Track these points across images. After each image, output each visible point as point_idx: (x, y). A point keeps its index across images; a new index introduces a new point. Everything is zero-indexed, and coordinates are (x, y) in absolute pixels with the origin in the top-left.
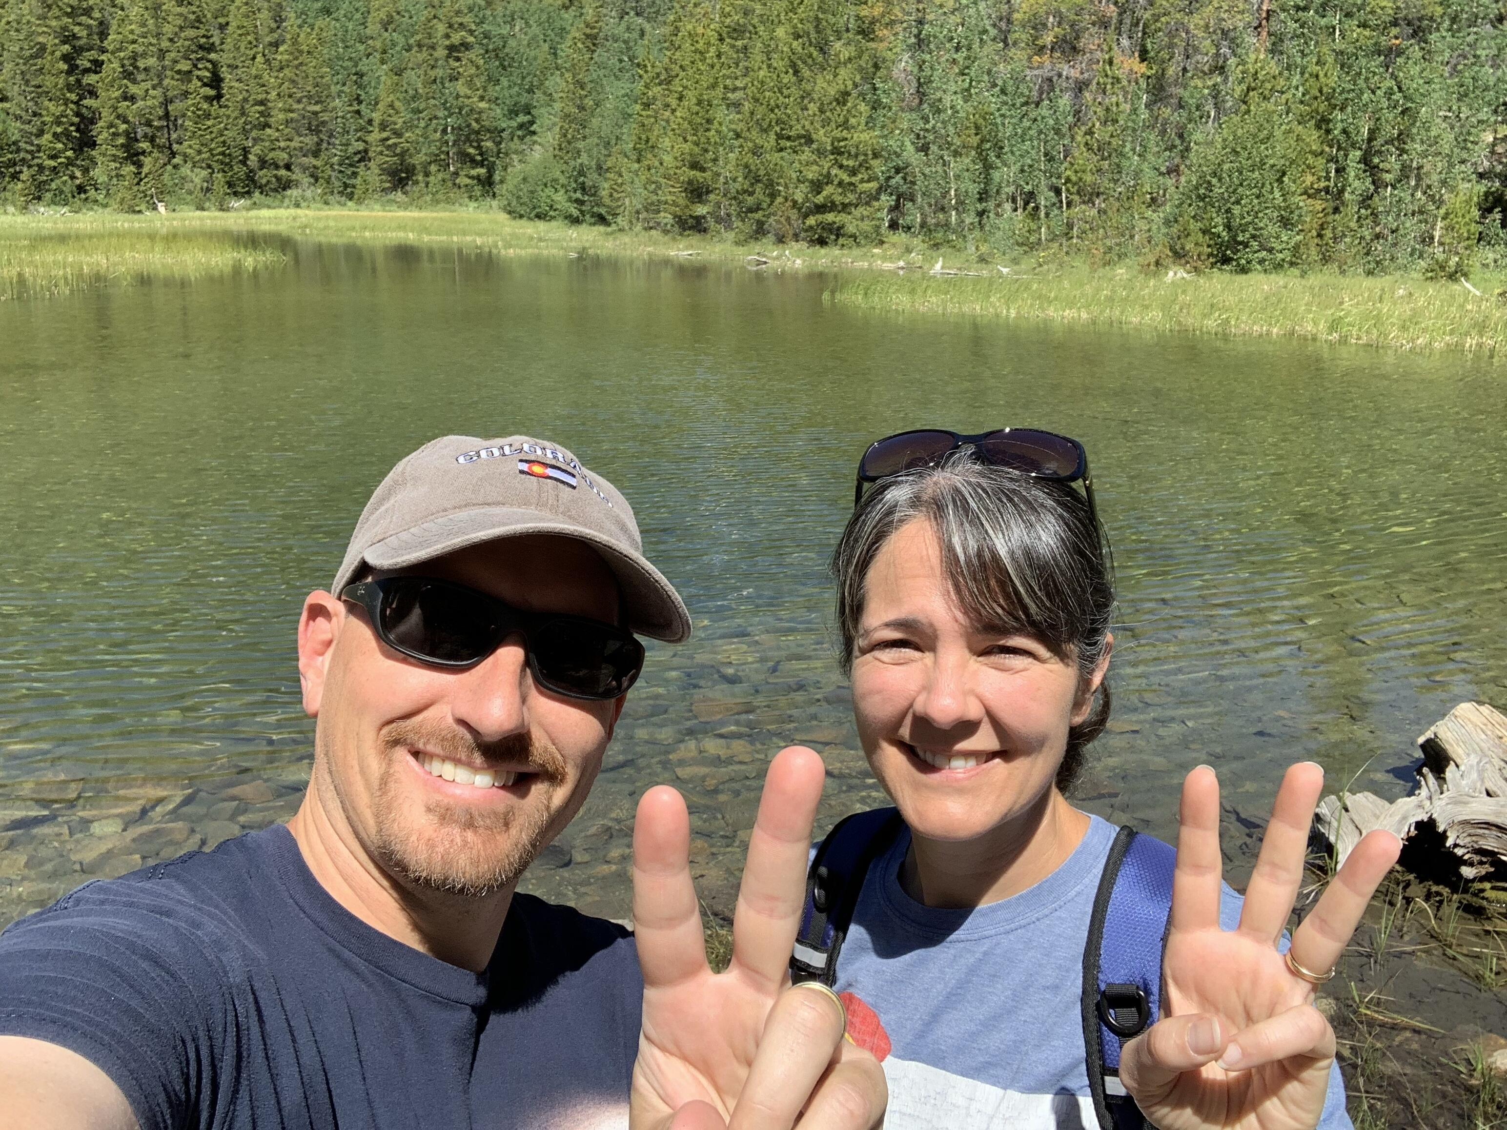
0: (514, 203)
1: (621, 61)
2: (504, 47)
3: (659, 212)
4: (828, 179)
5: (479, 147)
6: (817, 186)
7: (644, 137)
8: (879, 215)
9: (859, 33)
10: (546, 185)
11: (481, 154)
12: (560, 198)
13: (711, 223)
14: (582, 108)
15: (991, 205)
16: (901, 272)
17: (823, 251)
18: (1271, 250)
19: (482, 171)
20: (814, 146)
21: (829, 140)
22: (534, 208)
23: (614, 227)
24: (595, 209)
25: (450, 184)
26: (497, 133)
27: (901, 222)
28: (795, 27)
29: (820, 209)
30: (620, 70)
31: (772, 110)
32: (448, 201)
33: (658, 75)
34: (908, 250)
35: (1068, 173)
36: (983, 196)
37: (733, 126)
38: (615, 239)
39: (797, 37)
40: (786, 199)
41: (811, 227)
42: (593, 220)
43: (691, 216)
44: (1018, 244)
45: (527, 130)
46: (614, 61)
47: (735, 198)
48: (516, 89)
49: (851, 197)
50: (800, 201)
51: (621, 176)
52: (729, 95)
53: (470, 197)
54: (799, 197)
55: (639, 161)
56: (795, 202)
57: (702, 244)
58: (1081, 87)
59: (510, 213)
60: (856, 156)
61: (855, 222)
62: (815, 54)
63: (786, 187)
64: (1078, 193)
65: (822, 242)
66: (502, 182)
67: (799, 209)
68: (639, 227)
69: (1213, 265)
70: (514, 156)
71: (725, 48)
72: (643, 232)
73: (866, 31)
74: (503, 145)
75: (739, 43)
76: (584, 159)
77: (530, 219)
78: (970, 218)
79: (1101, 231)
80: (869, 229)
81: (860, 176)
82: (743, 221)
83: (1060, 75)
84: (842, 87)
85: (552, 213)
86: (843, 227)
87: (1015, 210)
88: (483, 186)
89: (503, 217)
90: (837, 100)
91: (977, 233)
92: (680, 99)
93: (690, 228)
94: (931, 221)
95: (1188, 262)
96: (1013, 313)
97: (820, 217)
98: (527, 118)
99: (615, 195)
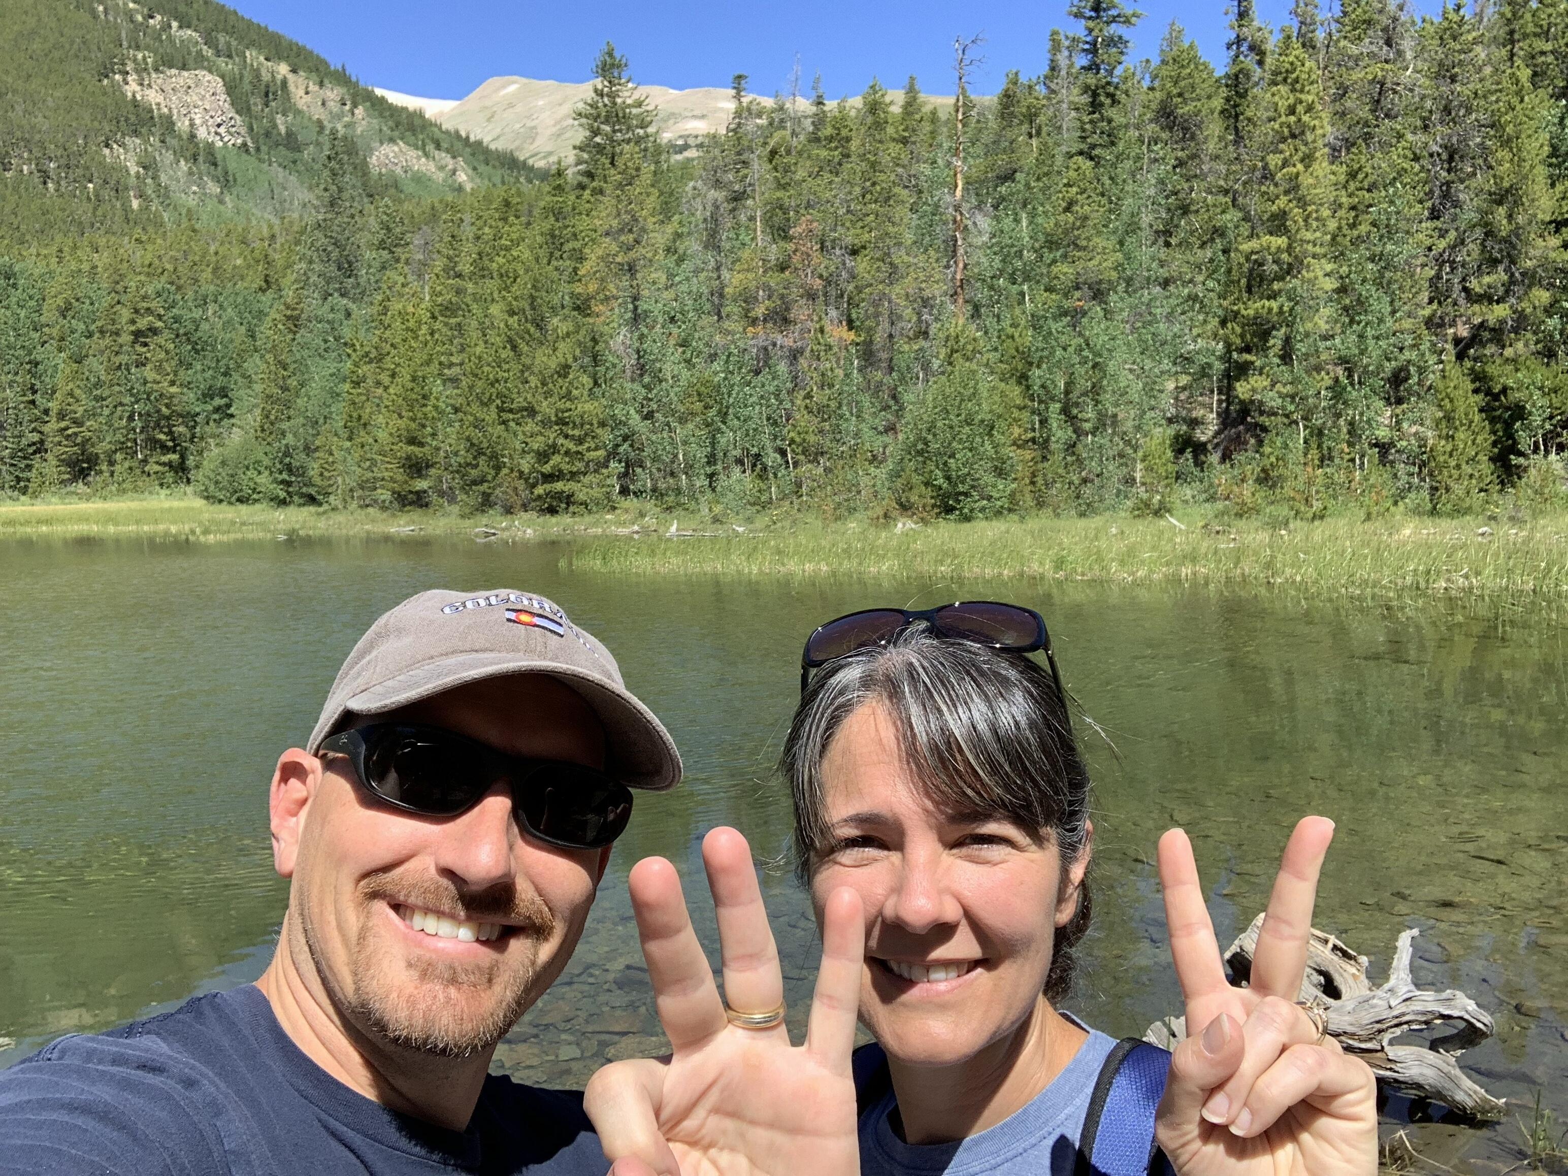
0: (212, 488)
1: (326, 341)
2: (196, 330)
3: (375, 489)
4: (554, 449)
5: (170, 433)
6: (543, 456)
7: (355, 415)
8: (609, 482)
9: (574, 309)
10: (248, 468)
11: (173, 440)
12: (264, 480)
13: (434, 497)
14: (285, 389)
15: (719, 467)
16: (636, 536)
17: (554, 520)
18: (989, 498)
19: (174, 457)
20: (539, 418)
21: (553, 411)
22: (236, 492)
23: (325, 507)
24: (304, 490)
25: (138, 472)
26: (190, 418)
27: (632, 487)
28: (510, 304)
29: (549, 478)
30: (325, 350)
31: (492, 385)
32: (135, 490)
33: (367, 354)
34: (642, 515)
35: (792, 434)
36: (711, 459)
37: (452, 402)
38: (328, 519)
39: (512, 313)
40: (512, 470)
41: (539, 497)
42: (302, 501)
43: (411, 492)
44: (751, 504)
45: (224, 412)
46: (319, 341)
47: (458, 472)
48: (211, 372)
49: (580, 465)
50: (527, 471)
51: (331, 454)
52: (446, 371)
53: (161, 485)
54: (526, 468)
55: (350, 439)
56: (521, 473)
57: (425, 519)
58: (794, 355)
59: (207, 498)
60: (582, 425)
61: (585, 490)
62: (532, 330)
63: (511, 457)
64: (803, 453)
65: (552, 511)
66: (197, 467)
67: (526, 480)
68: (354, 505)
69: (938, 514)
70: (211, 440)
71: (437, 325)
72: (359, 511)
73: (582, 307)
74: (198, 429)
75: (453, 321)
76: (290, 439)
77: (230, 503)
78: (701, 482)
79: (829, 488)
80: (600, 495)
81: (587, 445)
82: (467, 493)
83: (774, 345)
84: (563, 360)
85: (255, 496)
86: (573, 495)
87: (744, 472)
88: (177, 472)
89: (199, 503)
90: (558, 373)
91: (709, 495)
92: (393, 375)
93: (410, 504)
94: (662, 485)
95: (914, 514)
96: (755, 569)
97: (548, 487)
98: (224, 401)
99: (326, 474)
